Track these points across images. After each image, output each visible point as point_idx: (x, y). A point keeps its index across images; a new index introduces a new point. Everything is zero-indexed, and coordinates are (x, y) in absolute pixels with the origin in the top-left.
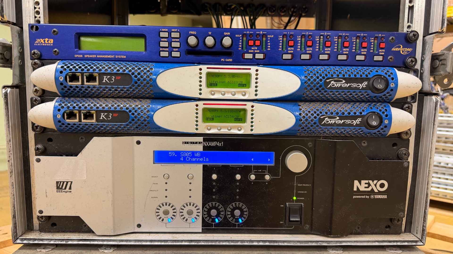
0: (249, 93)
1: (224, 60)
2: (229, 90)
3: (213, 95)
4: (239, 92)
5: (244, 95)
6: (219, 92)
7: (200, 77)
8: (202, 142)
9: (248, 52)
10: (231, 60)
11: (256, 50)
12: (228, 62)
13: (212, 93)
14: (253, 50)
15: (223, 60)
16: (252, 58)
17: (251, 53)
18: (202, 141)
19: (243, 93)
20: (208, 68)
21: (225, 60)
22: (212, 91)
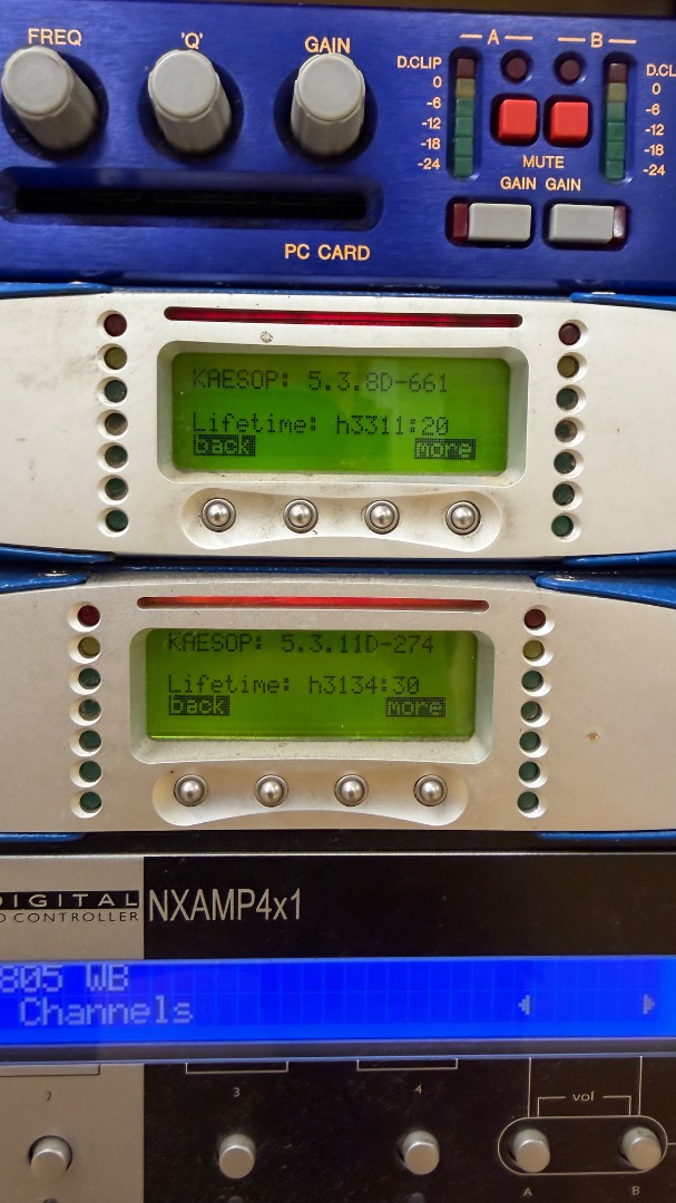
0: (509, 514)
1: (303, 251)
2: (345, 489)
3: (221, 526)
4: (422, 504)
5: (468, 523)
6: (268, 503)
7: (115, 390)
8: (134, 896)
9: (493, 193)
10: (357, 252)
11: (557, 175)
12: (336, 266)
13: (215, 510)
14: (531, 173)
15: (297, 249)
16: (525, 234)
17: (515, 198)
18: (140, 887)
19: (460, 513)
20: (174, 314)
21: (314, 251)
22: (209, 497)
